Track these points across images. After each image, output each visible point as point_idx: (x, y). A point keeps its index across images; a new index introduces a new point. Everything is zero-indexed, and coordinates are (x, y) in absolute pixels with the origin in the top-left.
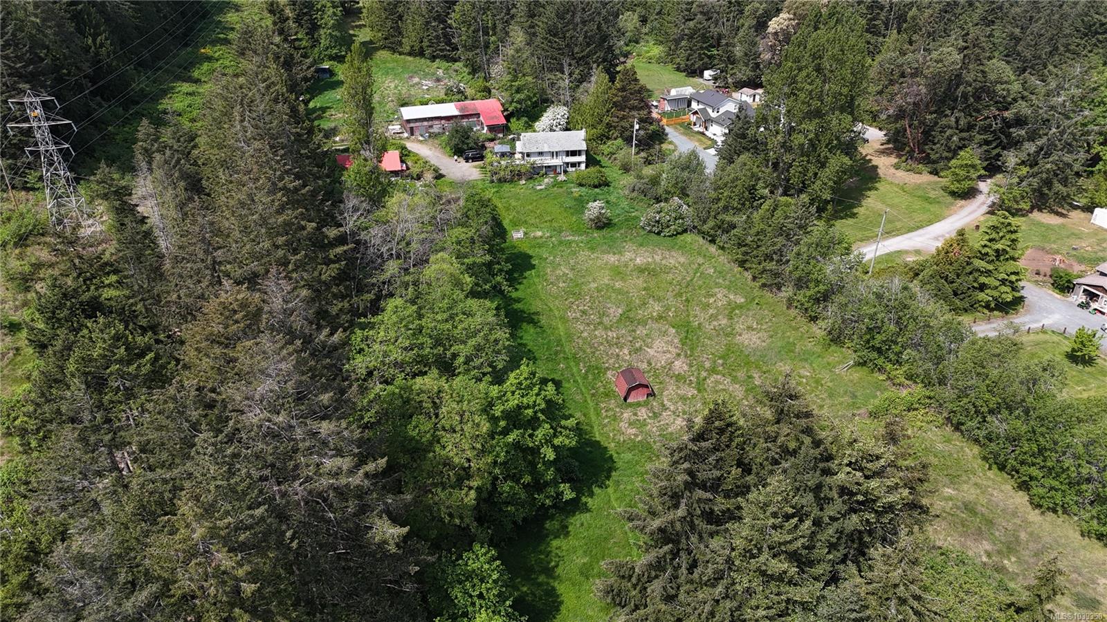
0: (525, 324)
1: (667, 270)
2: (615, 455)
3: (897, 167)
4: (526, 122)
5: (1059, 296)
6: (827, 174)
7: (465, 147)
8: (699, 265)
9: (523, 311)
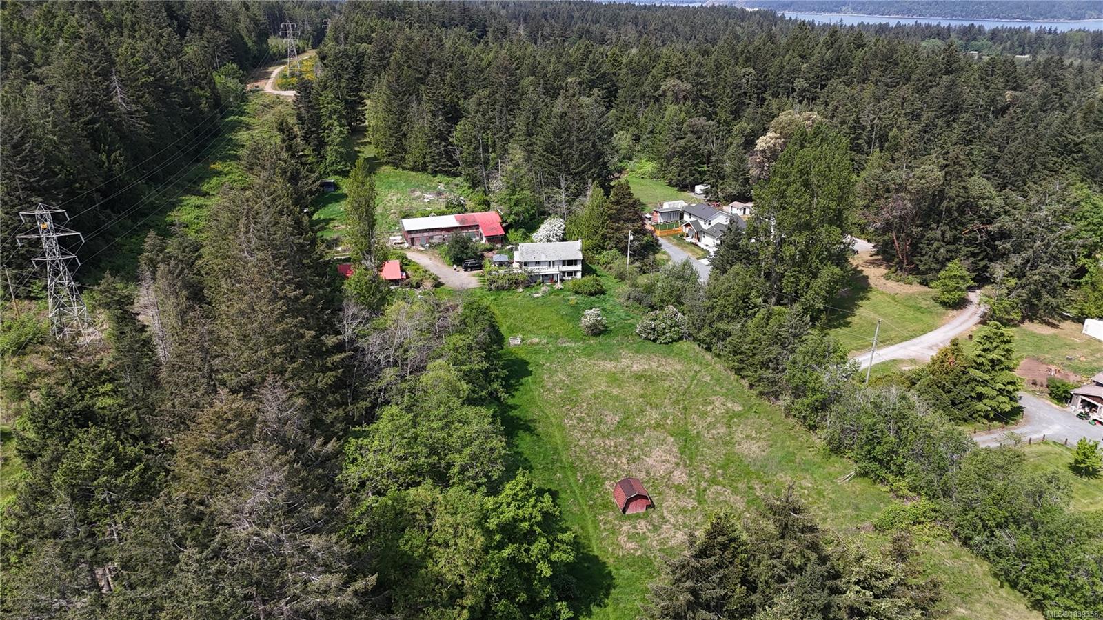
0: (521, 431)
1: (664, 377)
2: (614, 571)
3: (887, 277)
4: (524, 233)
5: (1057, 407)
6: (819, 283)
7: (464, 257)
8: (695, 372)
9: (518, 418)
